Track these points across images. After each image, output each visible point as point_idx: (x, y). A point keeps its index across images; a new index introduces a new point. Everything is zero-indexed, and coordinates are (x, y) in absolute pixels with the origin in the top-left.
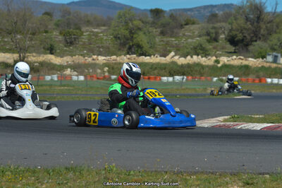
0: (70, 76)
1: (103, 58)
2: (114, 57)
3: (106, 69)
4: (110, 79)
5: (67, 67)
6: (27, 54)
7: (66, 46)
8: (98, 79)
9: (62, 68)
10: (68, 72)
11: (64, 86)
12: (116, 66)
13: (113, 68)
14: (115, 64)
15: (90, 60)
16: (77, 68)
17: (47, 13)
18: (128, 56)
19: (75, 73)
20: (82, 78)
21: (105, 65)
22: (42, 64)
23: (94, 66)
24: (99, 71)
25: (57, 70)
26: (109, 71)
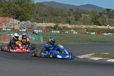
0: (73, 32)
1: (85, 26)
2: (89, 26)
3: (85, 30)
4: (86, 33)
5: (72, 29)
6: (59, 24)
7: (75, 21)
8: (82, 33)
9: (70, 29)
10: (72, 30)
11: (69, 36)
12: (89, 29)
13: (88, 30)
14: (89, 28)
15: (80, 26)
16: (75, 29)
17: (70, 9)
18: (93, 26)
19: (75, 31)
20: (76, 33)
21: (85, 28)
22: (64, 27)
23: (81, 29)
24: (83, 30)
25: (69, 30)
26: (86, 31)
